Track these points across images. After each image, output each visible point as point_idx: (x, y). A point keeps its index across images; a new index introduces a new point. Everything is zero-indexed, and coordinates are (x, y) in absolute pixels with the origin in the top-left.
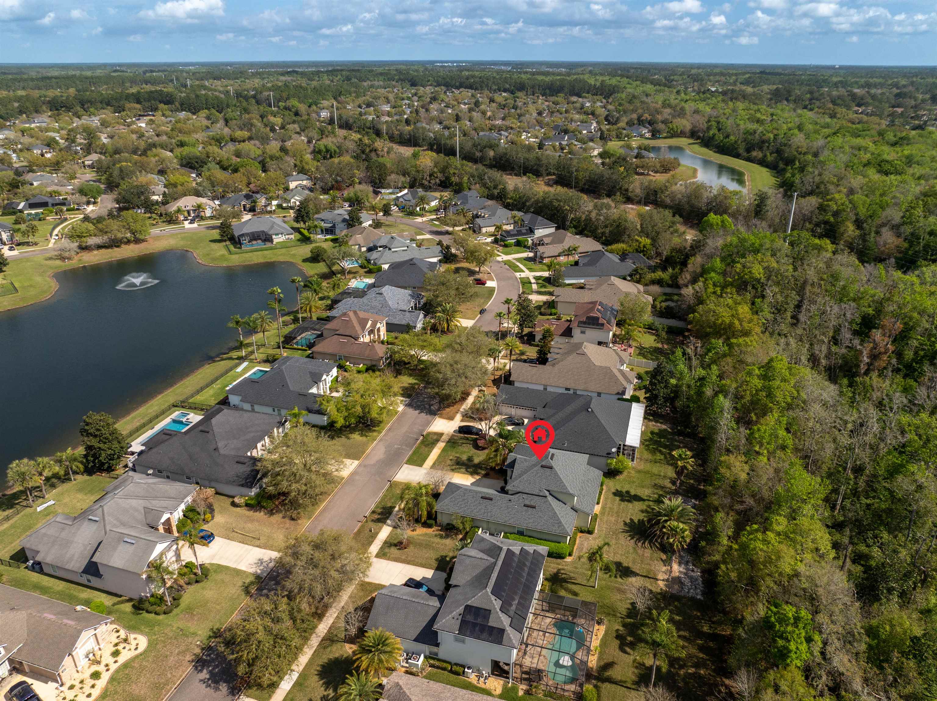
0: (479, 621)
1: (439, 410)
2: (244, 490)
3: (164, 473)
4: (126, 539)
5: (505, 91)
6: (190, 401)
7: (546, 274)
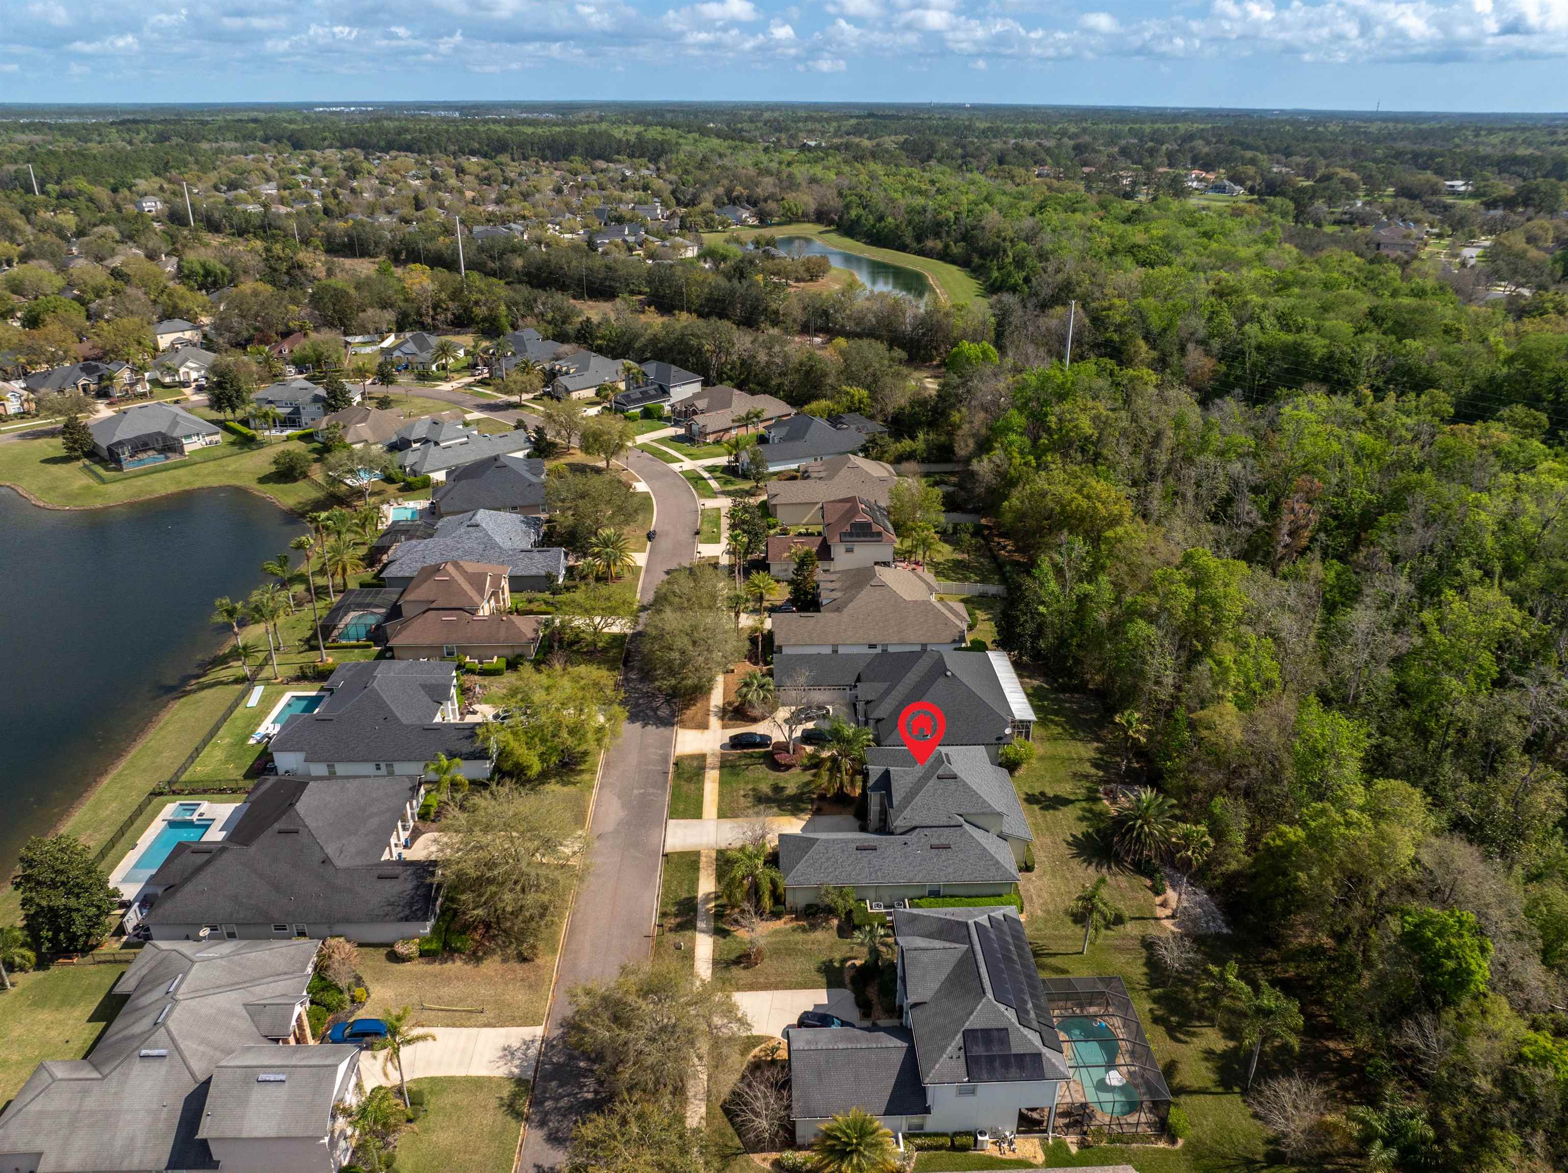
0: (996, 1050)
1: (673, 715)
2: (409, 928)
3: (224, 930)
4: (262, 1077)
5: (473, 153)
6: (183, 778)
7: (723, 461)
